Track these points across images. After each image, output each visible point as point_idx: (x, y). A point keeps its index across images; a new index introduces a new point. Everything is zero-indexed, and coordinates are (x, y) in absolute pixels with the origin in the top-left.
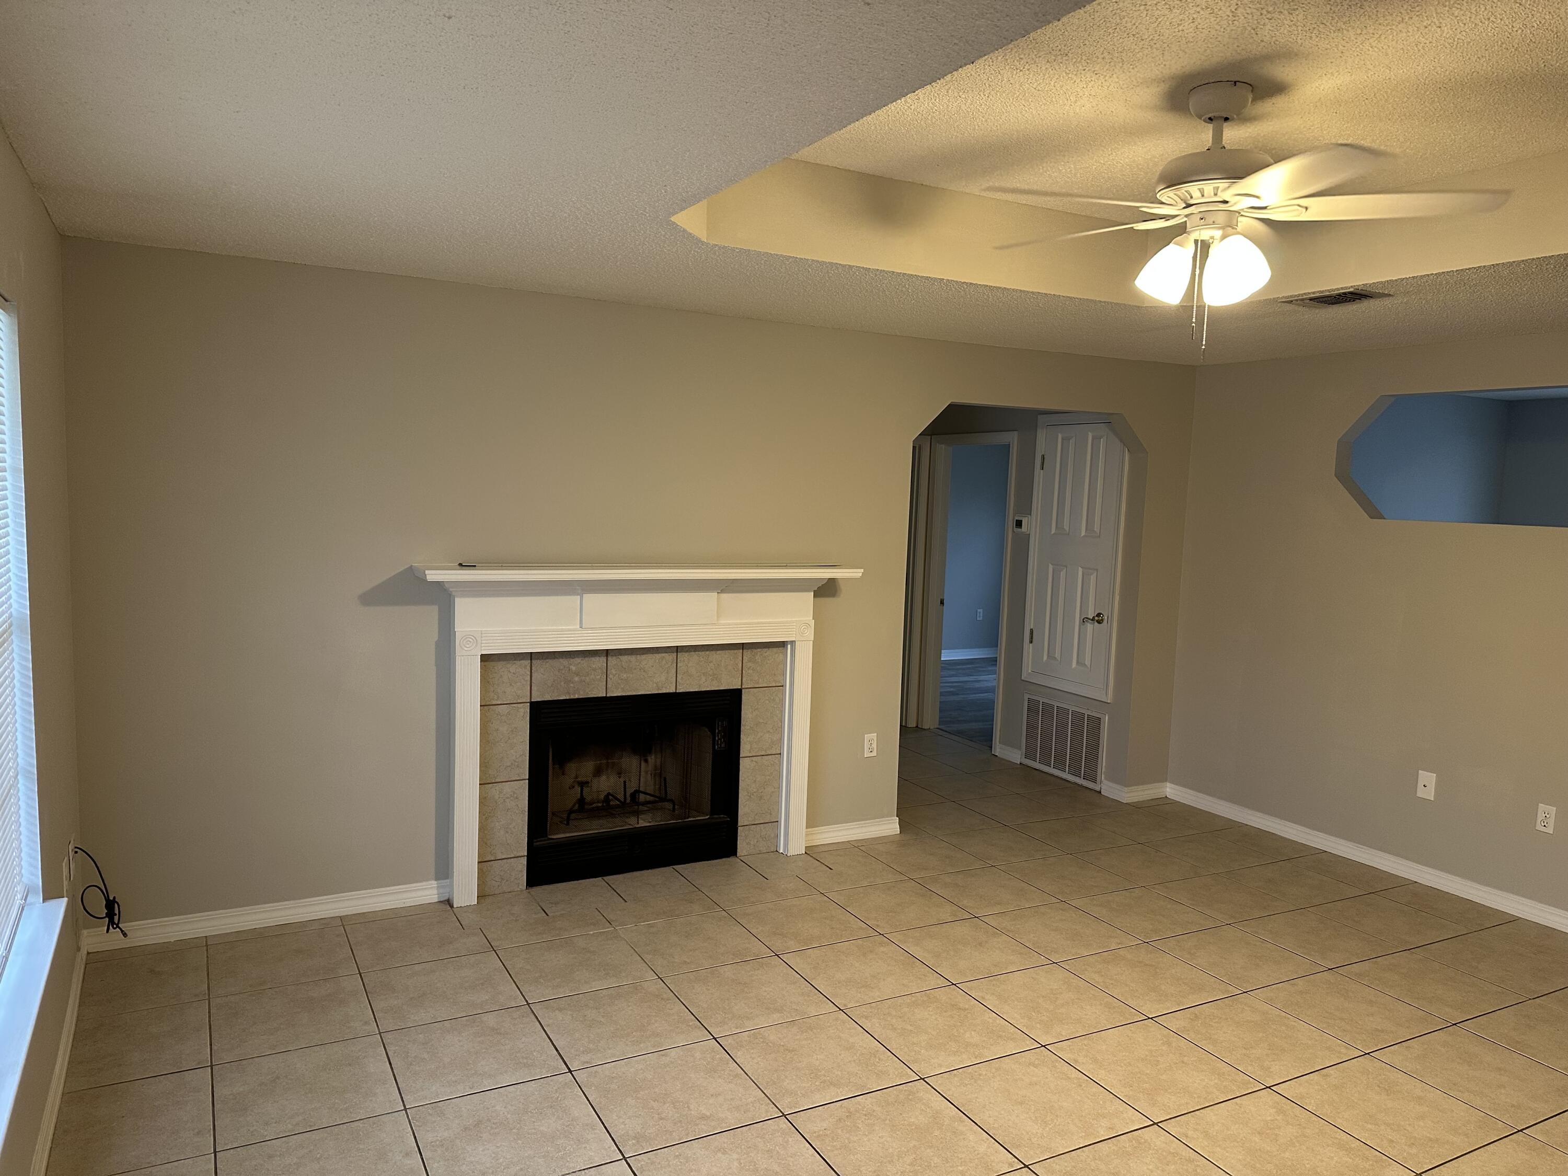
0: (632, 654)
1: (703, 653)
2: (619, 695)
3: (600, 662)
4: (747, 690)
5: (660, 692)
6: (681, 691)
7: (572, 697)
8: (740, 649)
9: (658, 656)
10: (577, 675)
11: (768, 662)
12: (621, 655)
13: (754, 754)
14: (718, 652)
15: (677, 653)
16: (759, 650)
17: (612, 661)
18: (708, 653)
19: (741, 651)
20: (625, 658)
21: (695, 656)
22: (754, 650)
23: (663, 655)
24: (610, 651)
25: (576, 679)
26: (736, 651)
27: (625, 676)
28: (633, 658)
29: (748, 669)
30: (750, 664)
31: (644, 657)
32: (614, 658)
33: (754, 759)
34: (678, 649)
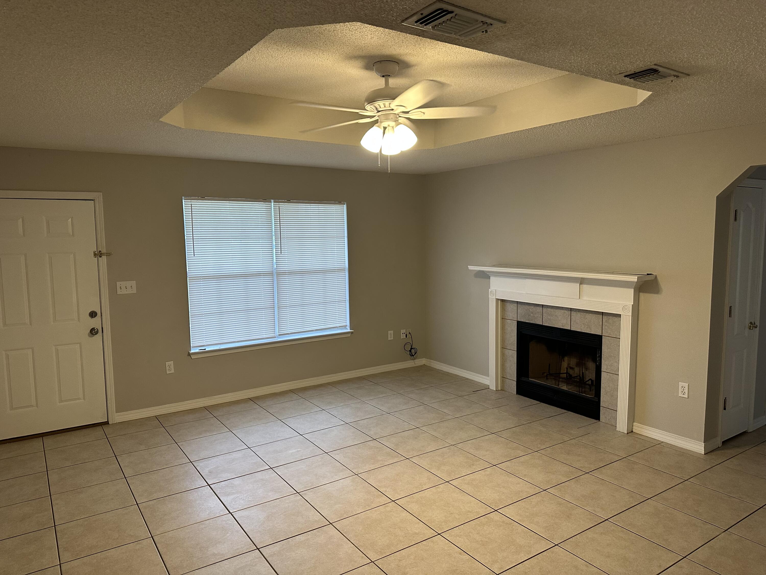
0: (552, 308)
1: (583, 313)
2: (547, 325)
3: (540, 309)
4: (605, 337)
5: (563, 328)
6: (573, 330)
7: (530, 322)
8: (600, 315)
9: (563, 311)
10: (532, 313)
11: (616, 324)
12: (548, 308)
13: (609, 372)
14: (590, 314)
15: (571, 311)
16: (611, 317)
17: (545, 310)
18: (585, 314)
19: (602, 316)
20: (549, 309)
21: (579, 314)
22: (608, 317)
23: (565, 311)
24: (544, 306)
25: (532, 315)
26: (599, 316)
27: (549, 317)
28: (552, 310)
29: (606, 326)
30: (606, 324)
31: (557, 310)
32: (545, 309)
33: (609, 374)
34: (571, 310)
